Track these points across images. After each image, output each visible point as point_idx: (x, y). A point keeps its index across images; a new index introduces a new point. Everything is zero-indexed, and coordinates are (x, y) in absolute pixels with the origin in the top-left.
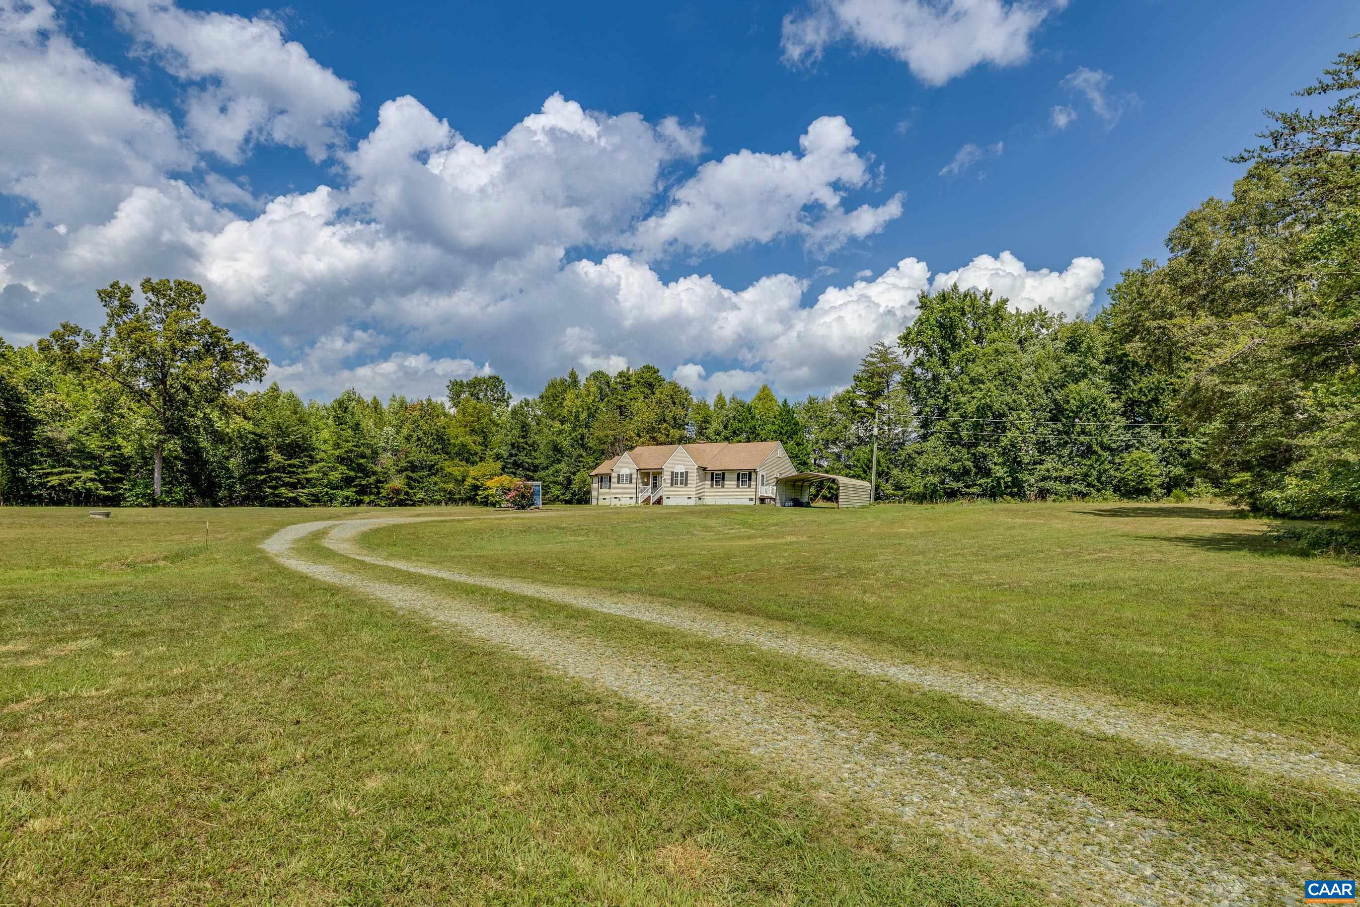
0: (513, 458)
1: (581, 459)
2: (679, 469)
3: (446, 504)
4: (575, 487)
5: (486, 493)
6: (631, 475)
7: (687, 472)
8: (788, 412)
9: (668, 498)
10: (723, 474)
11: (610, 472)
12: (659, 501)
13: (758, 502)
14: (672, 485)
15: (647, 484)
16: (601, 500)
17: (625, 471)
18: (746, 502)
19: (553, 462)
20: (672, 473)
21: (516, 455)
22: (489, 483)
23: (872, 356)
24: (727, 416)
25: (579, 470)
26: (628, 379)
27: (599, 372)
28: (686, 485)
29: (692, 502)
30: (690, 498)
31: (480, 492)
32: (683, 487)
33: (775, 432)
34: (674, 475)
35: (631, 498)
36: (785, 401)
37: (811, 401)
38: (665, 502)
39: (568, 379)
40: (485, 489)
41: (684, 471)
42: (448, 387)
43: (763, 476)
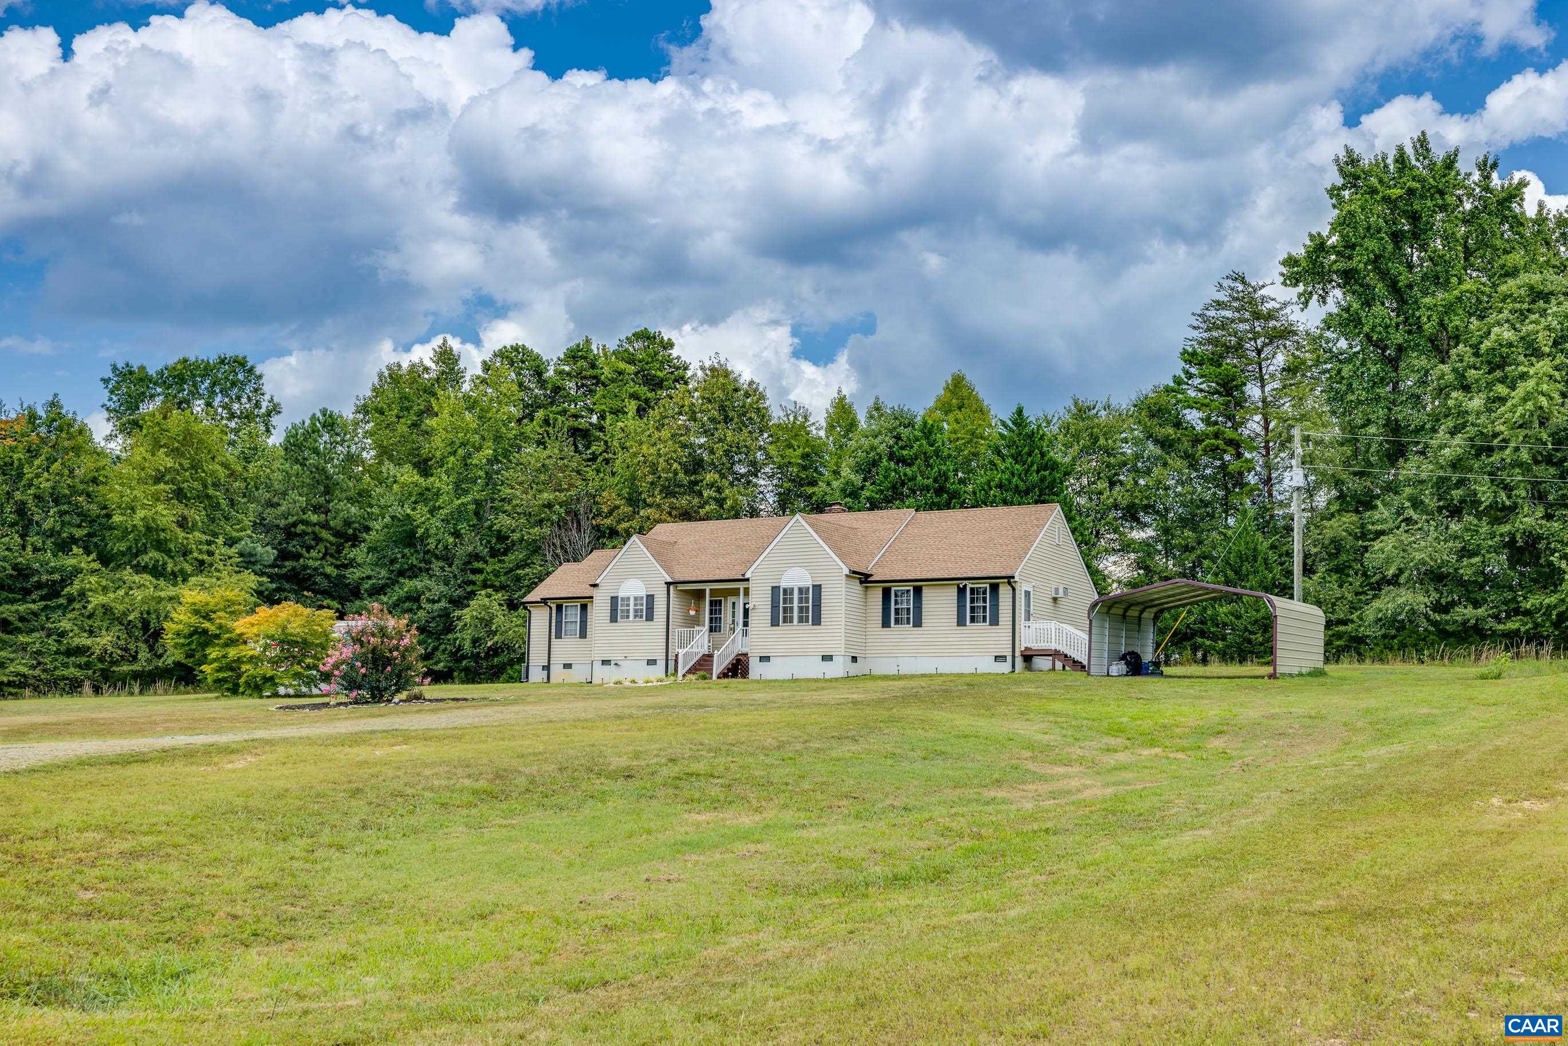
0: (289, 564)
1: (477, 565)
2: (796, 578)
3: (97, 690)
4: (464, 638)
5: (233, 653)
6: (650, 598)
7: (818, 588)
8: (1031, 436)
9: (765, 659)
10: (918, 591)
11: (588, 591)
12: (738, 668)
13: (1019, 662)
14: (775, 623)
15: (695, 621)
16: (556, 669)
17: (633, 589)
18: (987, 665)
19: (401, 573)
20: (775, 589)
21: (297, 556)
22: (241, 626)
23: (1219, 305)
24: (873, 448)
25: (472, 594)
26: (593, 366)
27: (516, 349)
28: (817, 621)
29: (837, 669)
30: (827, 658)
31: (213, 653)
32: (808, 627)
33: (1000, 486)
34: (780, 597)
35: (651, 662)
36: (1020, 412)
37: (1082, 412)
38: (756, 669)
39: (433, 366)
40: (232, 643)
41: (809, 583)
42: (106, 381)
43: (1027, 594)
